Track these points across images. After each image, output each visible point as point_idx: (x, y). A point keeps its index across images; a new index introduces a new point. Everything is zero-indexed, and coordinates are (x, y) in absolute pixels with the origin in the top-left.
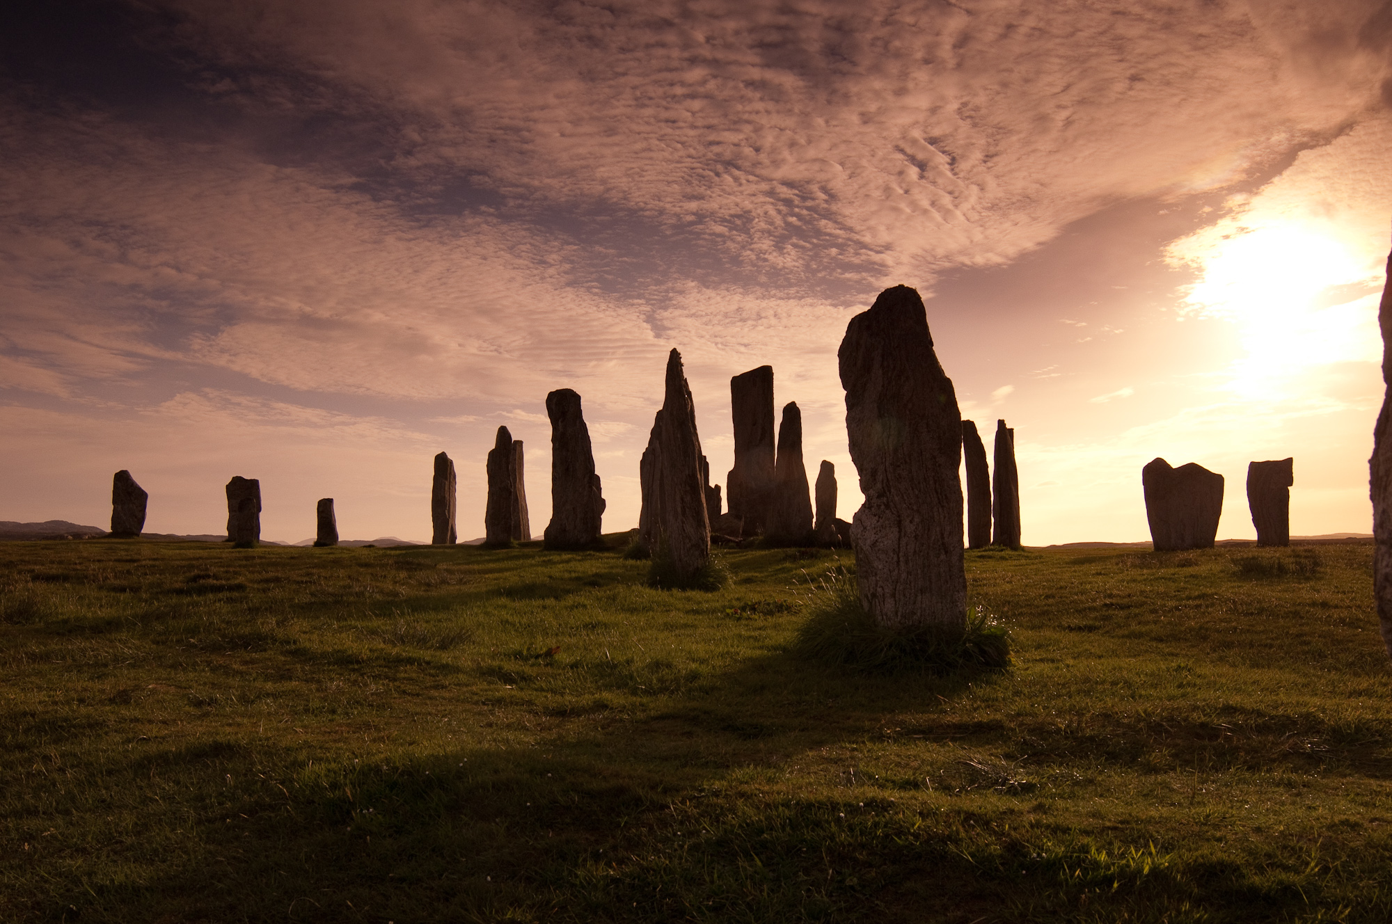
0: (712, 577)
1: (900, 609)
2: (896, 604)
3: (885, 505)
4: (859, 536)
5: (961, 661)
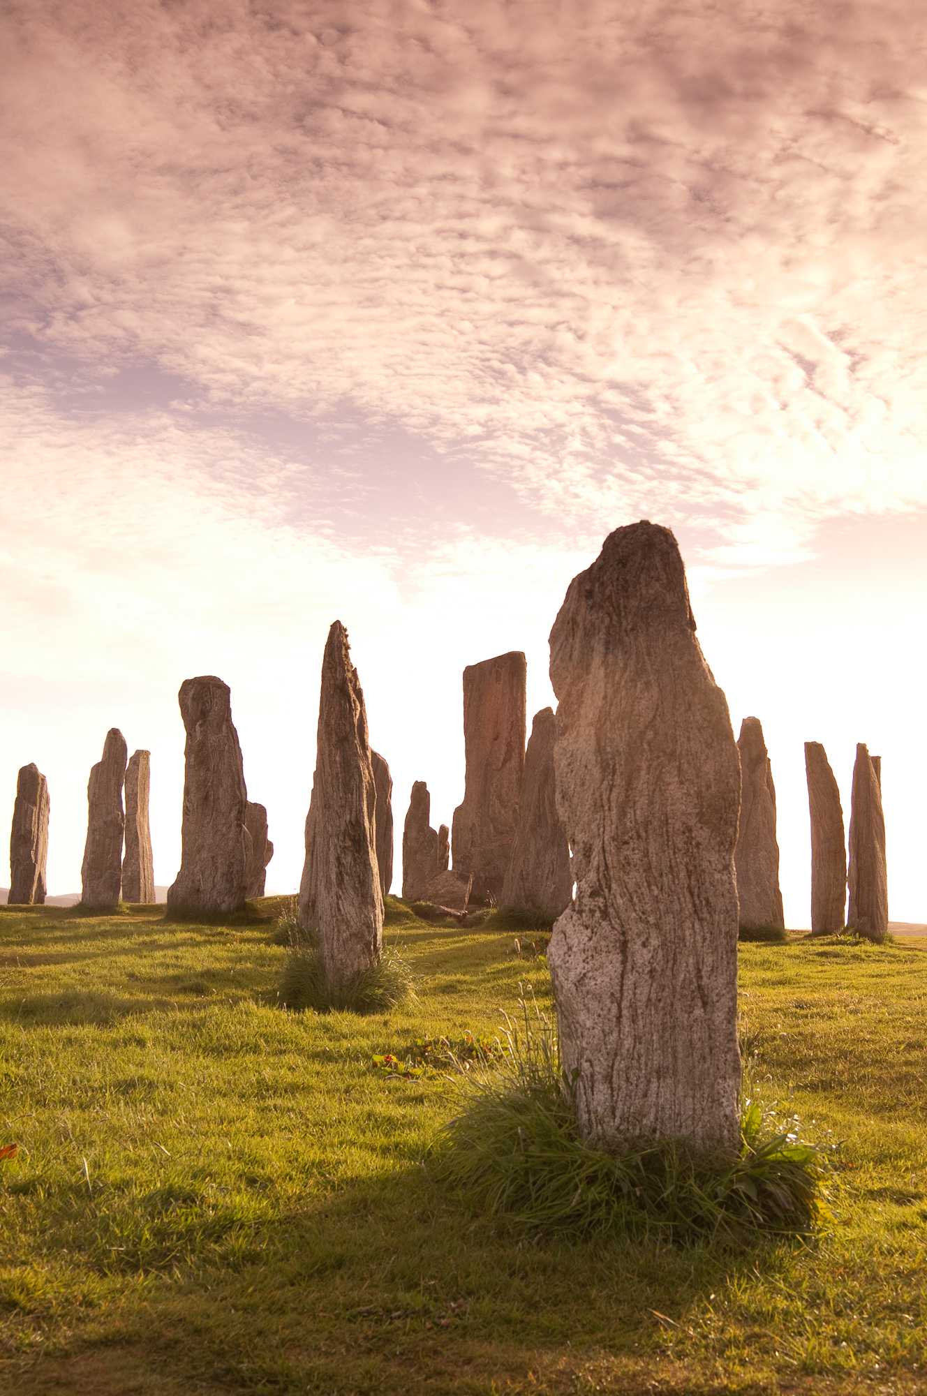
0: (380, 987)
1: (620, 1105)
2: (612, 1096)
3: (601, 912)
4: (558, 963)
5: (720, 1214)
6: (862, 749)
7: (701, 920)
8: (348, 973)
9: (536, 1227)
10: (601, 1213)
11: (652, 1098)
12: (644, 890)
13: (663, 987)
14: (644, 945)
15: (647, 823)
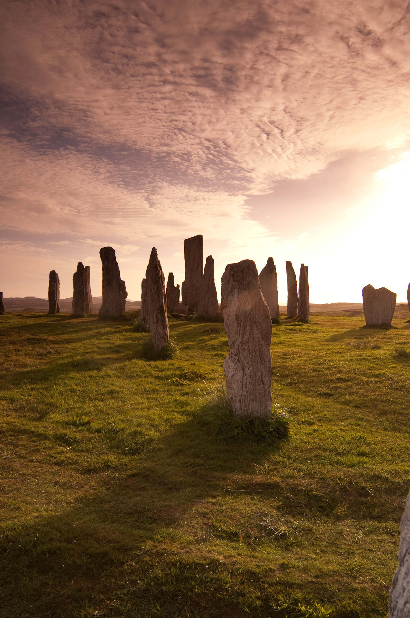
0: (169, 351)
1: (243, 407)
2: (241, 405)
3: (237, 360)
4: (226, 370)
5: (267, 435)
6: (302, 265)
7: (262, 363)
8: (160, 347)
9: (224, 439)
10: (239, 436)
11: (250, 406)
12: (248, 356)
13: (253, 380)
14: (248, 369)
15: (249, 339)
